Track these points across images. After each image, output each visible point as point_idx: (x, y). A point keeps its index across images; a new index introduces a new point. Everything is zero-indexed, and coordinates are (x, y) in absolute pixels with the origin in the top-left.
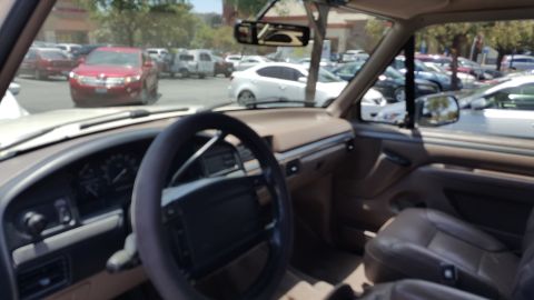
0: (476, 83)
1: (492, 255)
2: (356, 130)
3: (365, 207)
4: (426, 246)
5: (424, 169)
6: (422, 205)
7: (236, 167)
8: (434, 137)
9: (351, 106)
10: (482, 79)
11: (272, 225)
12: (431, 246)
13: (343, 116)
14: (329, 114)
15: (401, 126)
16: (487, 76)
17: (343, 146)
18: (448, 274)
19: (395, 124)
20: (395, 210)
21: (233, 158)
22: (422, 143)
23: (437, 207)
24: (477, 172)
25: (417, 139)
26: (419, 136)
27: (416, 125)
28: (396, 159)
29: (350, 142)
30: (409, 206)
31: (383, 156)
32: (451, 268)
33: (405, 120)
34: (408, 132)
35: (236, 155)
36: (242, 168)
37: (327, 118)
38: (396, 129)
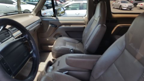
0: (61, 4)
1: (78, 44)
2: (41, 19)
3: (47, 40)
4: (65, 46)
5: (60, 27)
6: (61, 36)
7: (10, 36)
8: (61, 19)
9: (38, 12)
10: (62, 3)
11: (32, 52)
12: (66, 45)
13: (37, 15)
14: (32, 15)
15: (53, 17)
16: (63, 2)
17: (39, 24)
18: (72, 51)
19: (51, 16)
20: (55, 39)
21: (8, 33)
22: (59, 21)
23: (64, 36)
24: (71, 26)
25: (57, 20)
26: (58, 19)
27: (56, 16)
28: (53, 26)
29: (41, 23)
30: (58, 37)
31: (50, 25)
32: (72, 49)
33: (54, 15)
34: (55, 18)
35: (9, 32)
36: (13, 36)
37: (32, 16)
38: (52, 17)
